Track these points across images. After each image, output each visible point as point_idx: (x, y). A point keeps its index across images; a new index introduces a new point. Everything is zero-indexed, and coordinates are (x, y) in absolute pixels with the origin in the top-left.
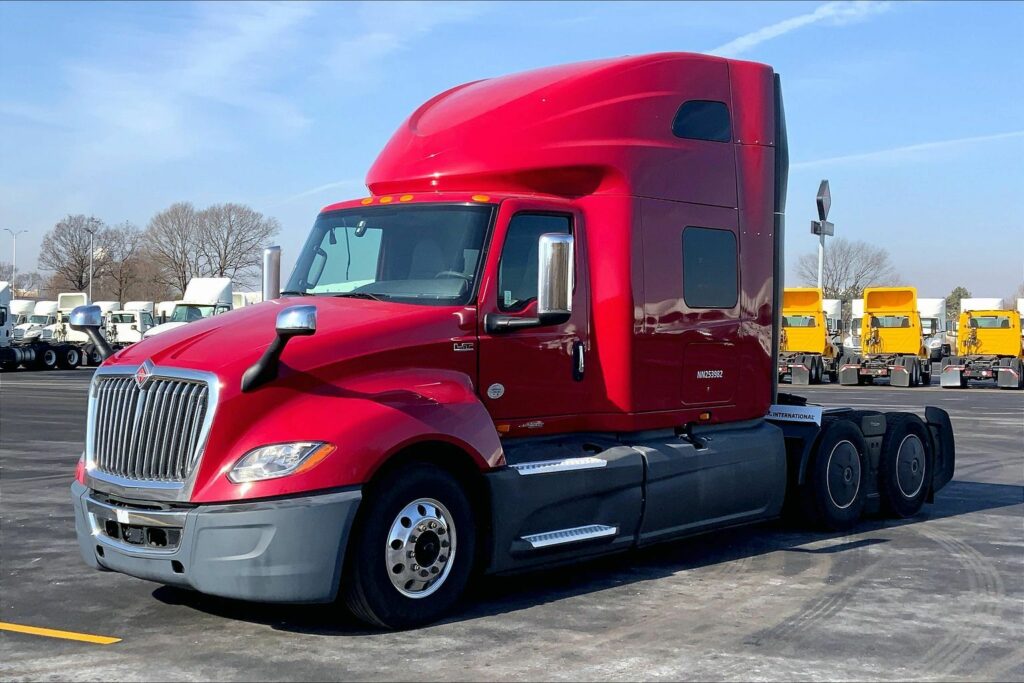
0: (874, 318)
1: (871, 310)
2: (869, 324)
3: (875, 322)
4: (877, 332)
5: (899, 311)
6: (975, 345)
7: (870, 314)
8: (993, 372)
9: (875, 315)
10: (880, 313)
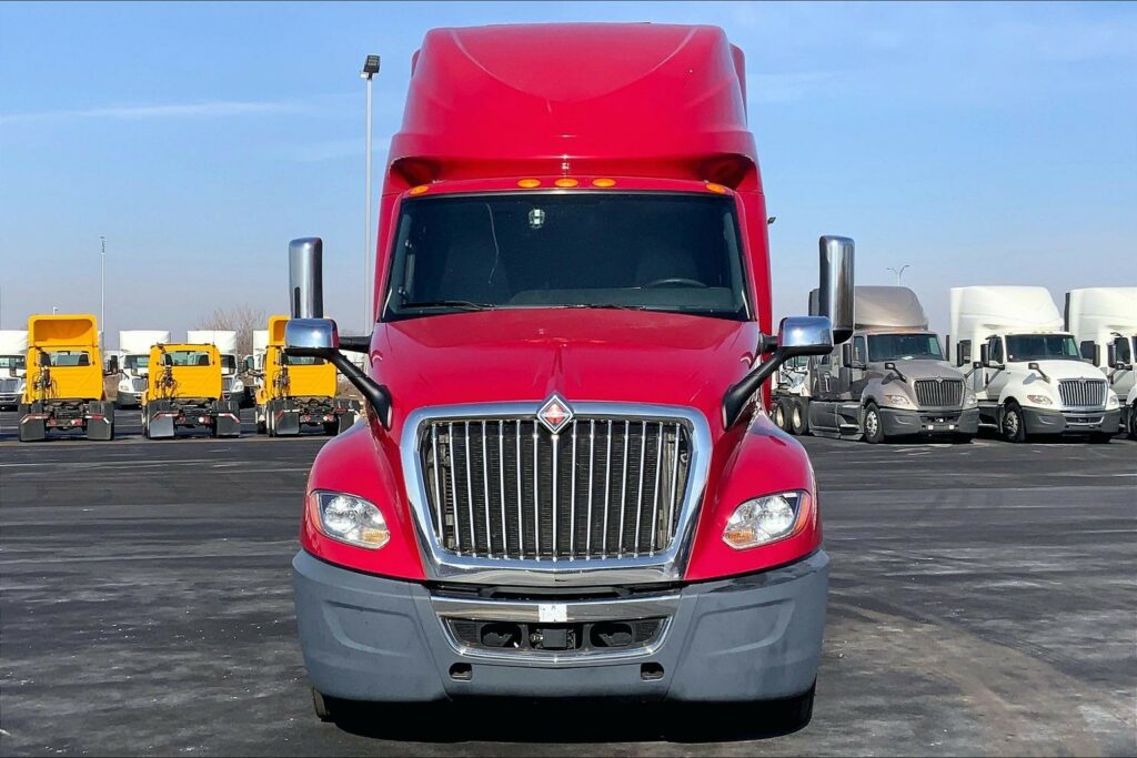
0: (43, 353)
1: (39, 344)
2: (38, 362)
3: (45, 359)
4: (48, 371)
5: (76, 344)
6: (169, 386)
7: (39, 348)
8: (211, 417)
9: (44, 350)
10: (53, 347)
